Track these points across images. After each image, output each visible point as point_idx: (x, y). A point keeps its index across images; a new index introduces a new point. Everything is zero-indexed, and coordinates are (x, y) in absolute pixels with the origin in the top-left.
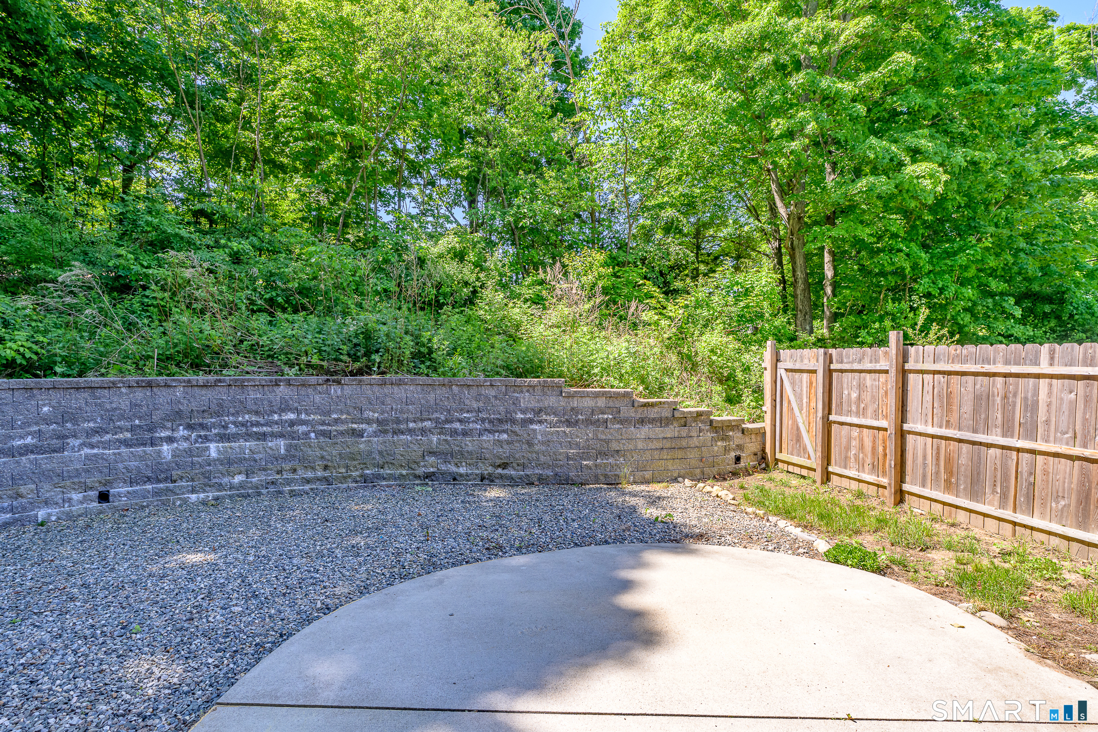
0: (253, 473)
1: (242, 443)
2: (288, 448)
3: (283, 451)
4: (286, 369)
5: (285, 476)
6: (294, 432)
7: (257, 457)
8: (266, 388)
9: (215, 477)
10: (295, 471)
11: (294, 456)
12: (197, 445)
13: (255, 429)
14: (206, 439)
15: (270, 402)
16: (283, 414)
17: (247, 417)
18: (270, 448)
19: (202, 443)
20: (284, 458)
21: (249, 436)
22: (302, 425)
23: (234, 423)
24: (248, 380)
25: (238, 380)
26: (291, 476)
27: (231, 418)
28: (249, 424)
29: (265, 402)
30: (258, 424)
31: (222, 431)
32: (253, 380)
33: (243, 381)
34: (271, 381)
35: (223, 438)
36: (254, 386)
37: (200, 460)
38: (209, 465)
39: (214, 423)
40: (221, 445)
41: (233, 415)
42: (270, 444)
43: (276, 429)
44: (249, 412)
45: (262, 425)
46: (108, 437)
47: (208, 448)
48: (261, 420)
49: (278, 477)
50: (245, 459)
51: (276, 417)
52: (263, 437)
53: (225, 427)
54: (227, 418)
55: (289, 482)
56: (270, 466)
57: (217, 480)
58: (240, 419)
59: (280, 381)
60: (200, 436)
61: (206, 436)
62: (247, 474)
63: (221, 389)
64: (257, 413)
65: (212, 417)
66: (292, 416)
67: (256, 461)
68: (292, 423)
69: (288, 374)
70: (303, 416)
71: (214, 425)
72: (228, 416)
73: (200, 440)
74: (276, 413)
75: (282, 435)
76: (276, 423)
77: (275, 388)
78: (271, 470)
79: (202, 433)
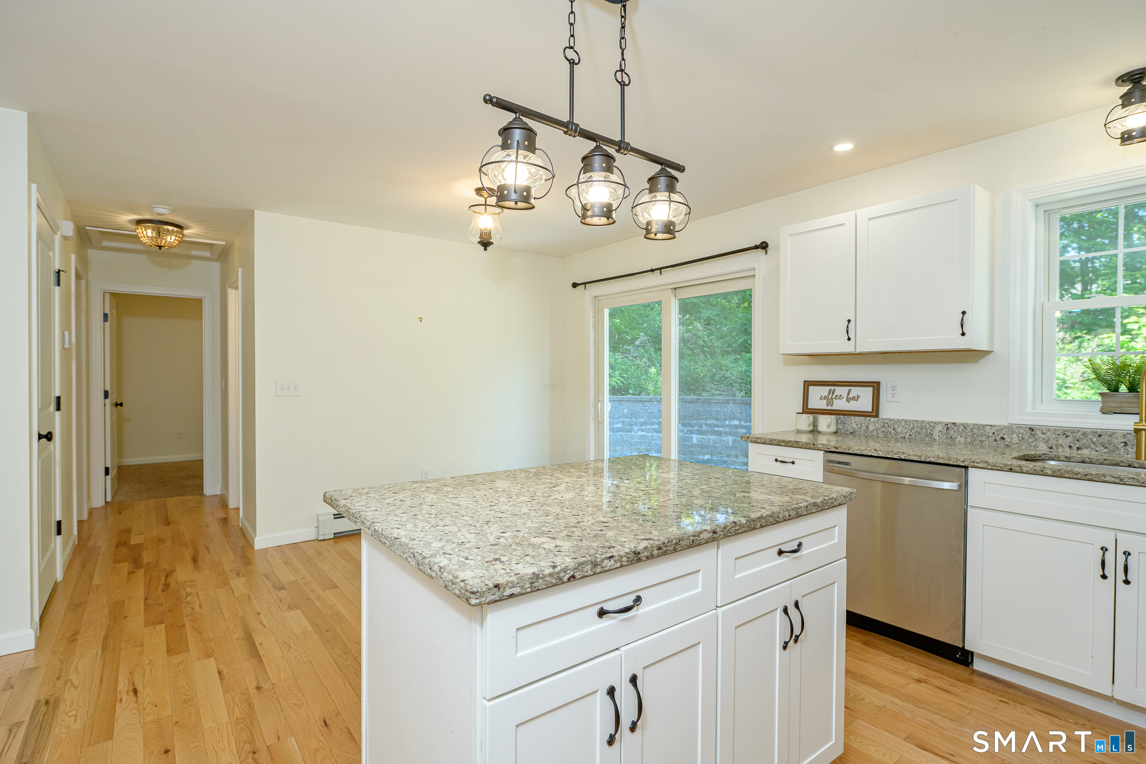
0: (715, 455)
1: (709, 436)
2: (734, 442)
3: (731, 444)
4: (737, 393)
5: (732, 459)
6: (737, 433)
7: (717, 445)
8: (722, 404)
9: (695, 455)
10: (737, 457)
11: (737, 447)
12: (687, 435)
13: (716, 429)
14: (691, 432)
15: (724, 413)
16: (731, 421)
17: (712, 421)
18: (724, 441)
19: (689, 434)
20: (731, 448)
21: (714, 433)
22: (742, 428)
23: (705, 424)
24: (713, 399)
25: (707, 399)
26: (735, 459)
27: (704, 421)
28: (713, 425)
29: (722, 413)
30: (717, 426)
31: (699, 428)
32: (715, 399)
33: (710, 399)
34: (725, 400)
35: (699, 432)
36: (716, 403)
37: (688, 443)
38: (693, 447)
39: (695, 423)
40: (698, 436)
41: (705, 419)
42: (724, 439)
43: (727, 429)
44: (713, 418)
45: (720, 427)
46: (649, 427)
47: (692, 437)
48: (719, 423)
49: (728, 459)
50: (710, 446)
51: (727, 422)
52: (719, 434)
53: (701, 426)
54: (701, 421)
55: (734, 463)
56: (723, 452)
57: (696, 456)
58: (708, 422)
59: (730, 400)
60: (688, 430)
61: (691, 430)
62: (711, 455)
63: (699, 404)
64: (717, 419)
65: (694, 420)
66: (736, 422)
67: (716, 447)
68: (736, 427)
69: (737, 396)
70: (743, 423)
71: (695, 425)
72: (702, 420)
73: (688, 433)
74: (727, 420)
75: (730, 434)
76: (728, 426)
77: (727, 405)
78: (724, 454)
79: (690, 429)
